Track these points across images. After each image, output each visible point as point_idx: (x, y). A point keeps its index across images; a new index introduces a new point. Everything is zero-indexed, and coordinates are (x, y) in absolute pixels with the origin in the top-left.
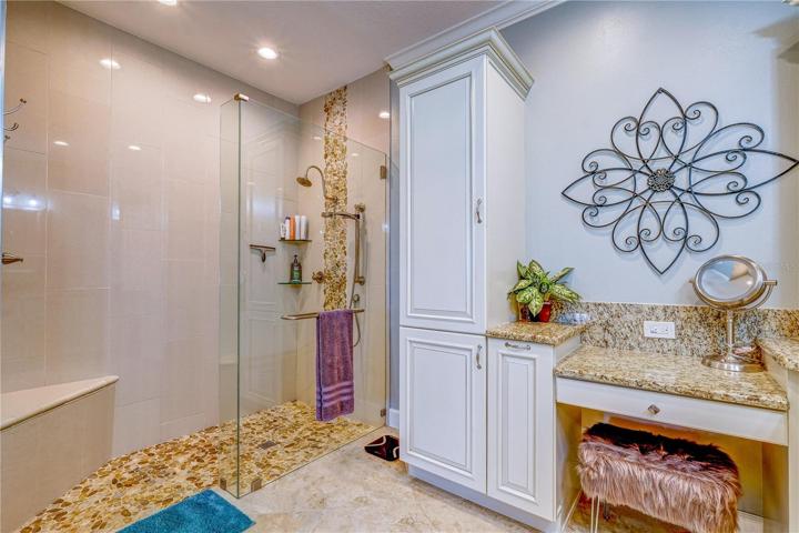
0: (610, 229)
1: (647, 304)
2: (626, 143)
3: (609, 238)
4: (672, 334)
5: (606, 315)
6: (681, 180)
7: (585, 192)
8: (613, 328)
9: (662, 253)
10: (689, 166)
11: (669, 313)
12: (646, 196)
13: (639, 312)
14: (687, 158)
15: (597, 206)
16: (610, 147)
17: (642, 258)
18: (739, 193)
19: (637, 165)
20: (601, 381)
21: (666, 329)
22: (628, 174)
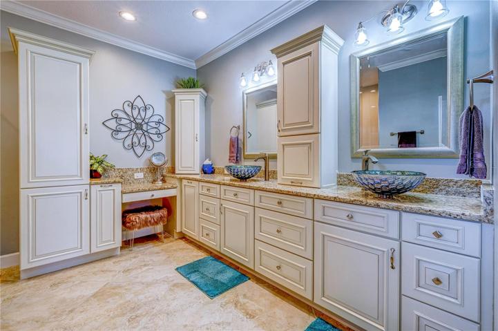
0: (123, 140)
1: (135, 167)
2: (128, 110)
3: (122, 144)
4: (142, 177)
5: (121, 173)
6: (145, 127)
7: (113, 124)
8: (124, 177)
9: (139, 150)
10: (147, 123)
11: (142, 170)
12: (135, 130)
13: (133, 170)
14: (146, 121)
15: (117, 131)
16: (122, 109)
17: (133, 152)
18: (159, 134)
19: (132, 119)
20: (139, 191)
21: (140, 175)
22: (128, 121)
